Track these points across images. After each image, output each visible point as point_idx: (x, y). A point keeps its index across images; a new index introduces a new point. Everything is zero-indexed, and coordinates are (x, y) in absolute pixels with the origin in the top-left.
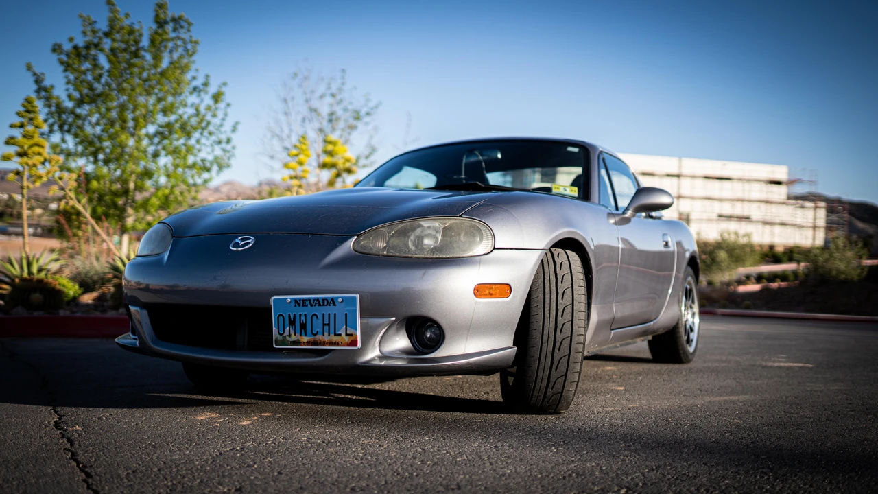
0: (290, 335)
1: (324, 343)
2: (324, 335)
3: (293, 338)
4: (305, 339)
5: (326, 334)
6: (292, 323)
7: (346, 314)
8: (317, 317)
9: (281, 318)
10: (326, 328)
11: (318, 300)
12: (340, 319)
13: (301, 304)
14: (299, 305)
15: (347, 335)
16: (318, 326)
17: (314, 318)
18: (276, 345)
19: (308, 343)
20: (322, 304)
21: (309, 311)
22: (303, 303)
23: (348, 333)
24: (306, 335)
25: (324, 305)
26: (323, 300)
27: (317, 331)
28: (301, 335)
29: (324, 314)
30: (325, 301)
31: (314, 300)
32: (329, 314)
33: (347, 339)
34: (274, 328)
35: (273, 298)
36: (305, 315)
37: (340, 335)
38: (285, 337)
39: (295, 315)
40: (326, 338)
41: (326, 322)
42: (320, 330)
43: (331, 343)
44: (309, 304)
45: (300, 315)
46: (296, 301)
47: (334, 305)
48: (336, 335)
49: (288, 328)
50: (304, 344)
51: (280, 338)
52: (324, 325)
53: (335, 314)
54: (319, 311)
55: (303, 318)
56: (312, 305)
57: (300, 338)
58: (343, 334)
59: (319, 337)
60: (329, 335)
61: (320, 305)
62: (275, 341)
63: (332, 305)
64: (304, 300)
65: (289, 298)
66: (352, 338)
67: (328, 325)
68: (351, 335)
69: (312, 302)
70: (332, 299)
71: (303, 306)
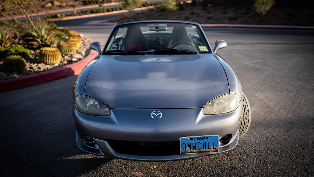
0: (188, 150)
1: (203, 152)
2: (203, 149)
3: (190, 151)
4: (195, 151)
5: (204, 149)
6: (189, 146)
7: (213, 142)
8: (200, 143)
9: (184, 145)
10: (204, 147)
11: (201, 138)
12: (211, 144)
13: (193, 139)
14: (192, 140)
15: (213, 149)
16: (201, 146)
17: (199, 144)
18: (182, 153)
19: (196, 152)
20: (202, 139)
21: (197, 141)
22: (194, 139)
23: (214, 148)
24: (195, 149)
25: (203, 139)
26: (203, 138)
27: (201, 148)
28: (193, 150)
29: (203, 142)
30: (204, 138)
31: (199, 138)
32: (206, 142)
33: (213, 150)
34: (181, 148)
35: (180, 138)
36: (195, 143)
37: (211, 149)
38: (186, 150)
39: (190, 143)
40: (204, 150)
41: (204, 145)
42: (202, 147)
43: (207, 152)
44: (197, 139)
45: (193, 143)
46: (191, 138)
47: (208, 139)
48: (208, 149)
49: (187, 148)
50: (194, 152)
51: (183, 151)
52: (203, 146)
53: (208, 142)
54: (201, 141)
55: (194, 144)
56: (198, 139)
57: (192, 151)
58: (212, 148)
59: (202, 150)
60: (206, 149)
61: (201, 139)
62: (181, 152)
63: (206, 139)
64: (194, 138)
65: (188, 137)
66: (215, 150)
67: (205, 146)
68: (216, 149)
69: (198, 138)
70: (207, 137)
71: (194, 140)
